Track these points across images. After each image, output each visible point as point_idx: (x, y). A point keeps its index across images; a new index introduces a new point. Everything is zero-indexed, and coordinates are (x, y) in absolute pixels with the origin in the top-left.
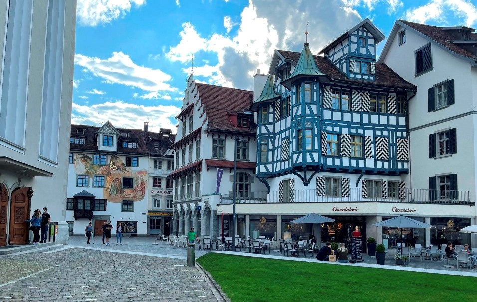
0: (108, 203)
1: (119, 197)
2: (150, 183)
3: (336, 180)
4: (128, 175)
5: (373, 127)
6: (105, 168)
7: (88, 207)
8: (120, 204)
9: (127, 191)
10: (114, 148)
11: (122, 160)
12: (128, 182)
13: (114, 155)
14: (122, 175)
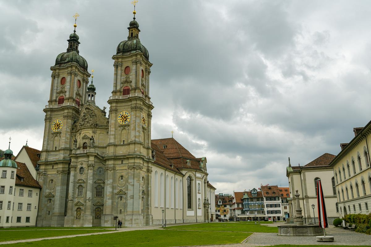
0: (221, 215)
1: (223, 214)
2: (229, 211)
3: (252, 212)
4: (224, 209)
5: (257, 203)
6: (220, 208)
7: (217, 217)
8: (223, 216)
9: (225, 213)
10: (221, 204)
11: (223, 206)
12: (225, 211)
13: (221, 205)
14: (223, 209)
